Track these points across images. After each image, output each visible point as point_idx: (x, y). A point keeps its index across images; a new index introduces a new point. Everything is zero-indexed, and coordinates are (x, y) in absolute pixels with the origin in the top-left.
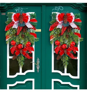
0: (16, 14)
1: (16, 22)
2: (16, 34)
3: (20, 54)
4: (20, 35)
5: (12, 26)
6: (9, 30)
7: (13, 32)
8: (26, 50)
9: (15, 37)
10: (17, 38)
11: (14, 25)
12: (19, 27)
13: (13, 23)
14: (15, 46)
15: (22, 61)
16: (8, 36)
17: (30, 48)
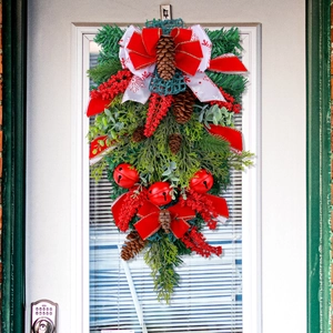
0: (140, 32)
1: (139, 73)
2: (140, 133)
3: (161, 230)
4: (161, 136)
5: (121, 92)
6: (107, 111)
7: (123, 122)
8: (187, 210)
9: (133, 145)
10: (145, 151)
11: (130, 86)
12: (155, 98)
13: (125, 78)
14: (136, 192)
15: (169, 266)
16: (101, 143)
17: (209, 202)
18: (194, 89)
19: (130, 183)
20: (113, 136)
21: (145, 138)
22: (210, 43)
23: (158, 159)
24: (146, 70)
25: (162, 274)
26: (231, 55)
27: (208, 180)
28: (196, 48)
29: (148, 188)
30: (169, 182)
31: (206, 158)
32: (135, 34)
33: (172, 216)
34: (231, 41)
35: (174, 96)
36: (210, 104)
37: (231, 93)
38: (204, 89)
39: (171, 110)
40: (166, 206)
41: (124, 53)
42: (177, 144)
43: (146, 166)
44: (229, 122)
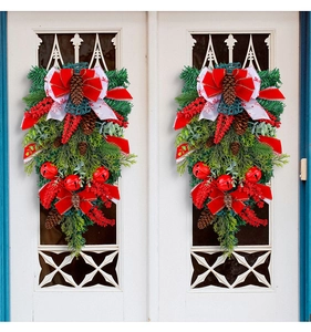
0: (59, 71)
1: (58, 100)
2: (59, 142)
4: (73, 144)
5: (45, 114)
6: (36, 126)
7: (47, 133)
8: (91, 194)
9: (54, 149)
10: (62, 154)
11: (52, 108)
12: (69, 117)
13: (48, 103)
16: (32, 148)
17: (107, 189)
18: (96, 111)
19: (51, 175)
21: (62, 144)
22: (107, 79)
24: (63, 98)
26: (121, 87)
28: (97, 83)
30: (78, 175)
32: (55, 73)
34: (121, 78)
36: (107, 121)
38: (103, 111)
40: (77, 191)
44: (120, 134)
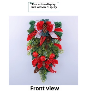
2: (39, 45)
3: (43, 67)
4: (43, 46)
5: (35, 36)
6: (31, 40)
7: (35, 42)
8: (49, 62)
9: (37, 47)
10: (40, 49)
11: (37, 34)
12: (42, 37)
13: (36, 32)
14: (38, 58)
15: (45, 75)
16: (30, 47)
17: (54, 61)
18: (51, 35)
19: (36, 56)
20: (33, 45)
22: (55, 25)
23: (43, 51)
24: (40, 31)
25: (43, 77)
26: (59, 28)
27: (54, 56)
28: (52, 26)
29: (40, 57)
30: (45, 56)
31: (53, 51)
32: (38, 22)
33: (45, 64)
34: (59, 24)
35: (47, 37)
36: (55, 39)
37: (59, 36)
38: (53, 35)
39: (46, 40)
40: (44, 61)
41: (36, 27)
42: (47, 47)
43: (40, 52)
44: (59, 43)
